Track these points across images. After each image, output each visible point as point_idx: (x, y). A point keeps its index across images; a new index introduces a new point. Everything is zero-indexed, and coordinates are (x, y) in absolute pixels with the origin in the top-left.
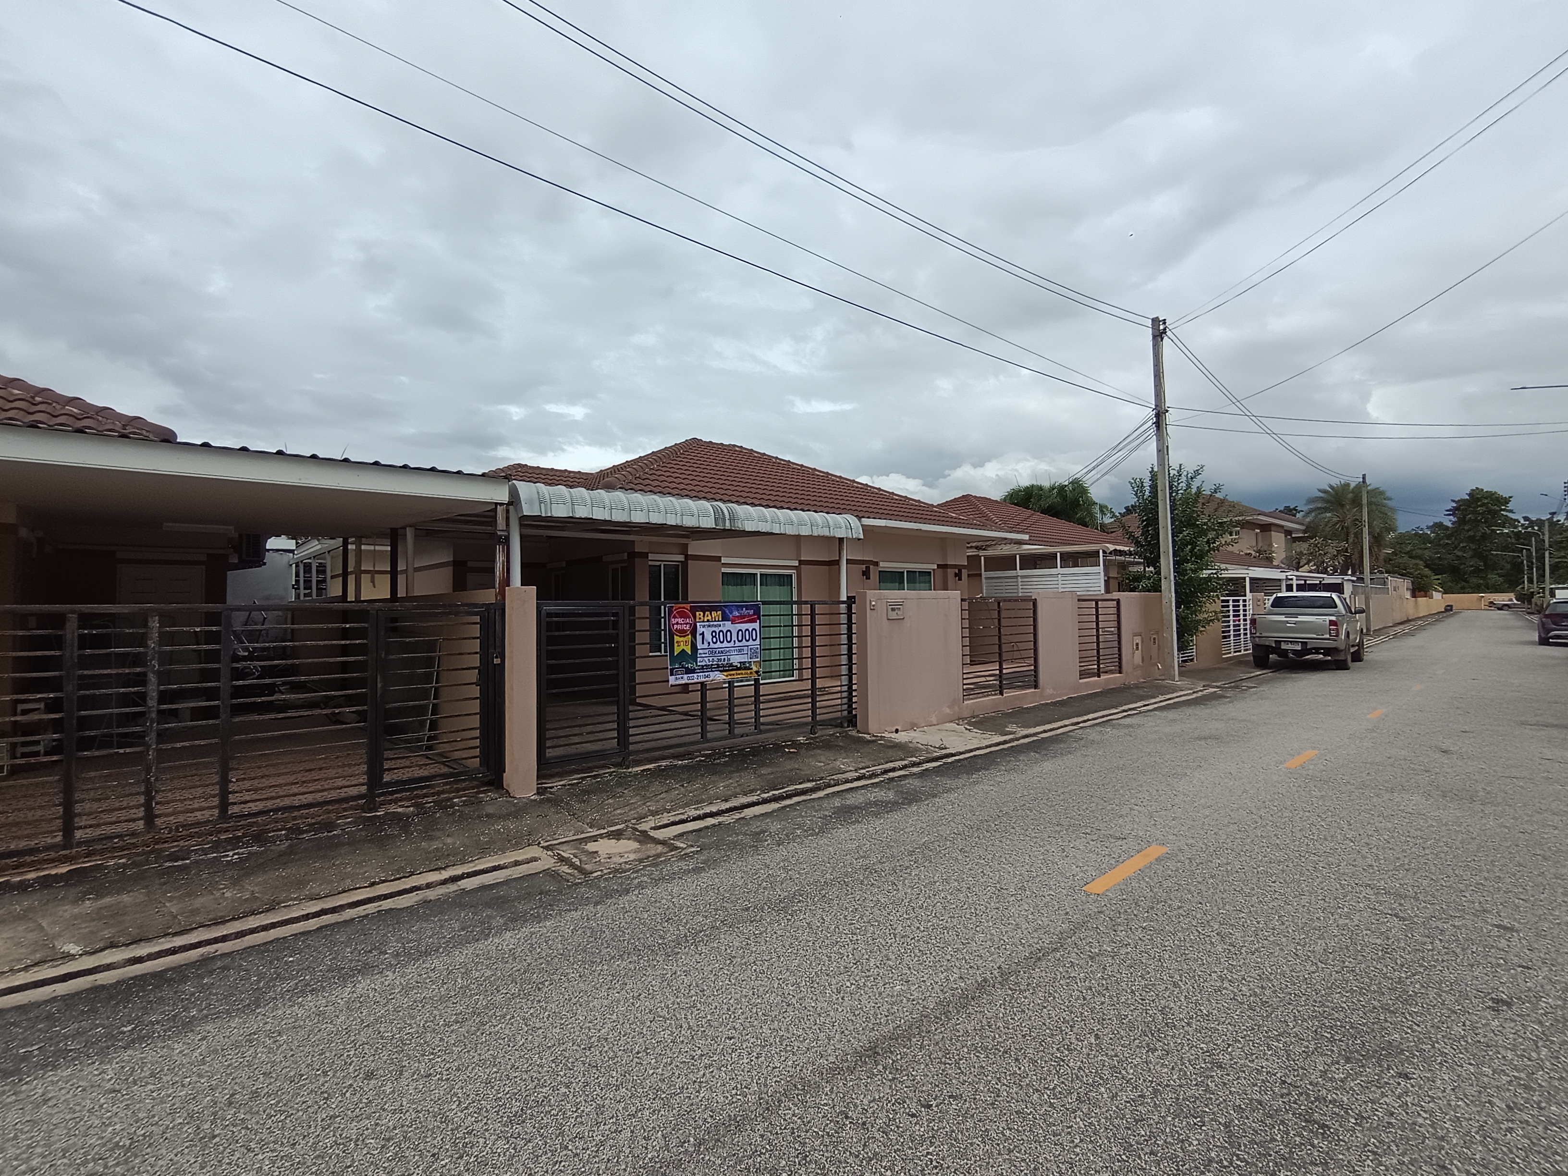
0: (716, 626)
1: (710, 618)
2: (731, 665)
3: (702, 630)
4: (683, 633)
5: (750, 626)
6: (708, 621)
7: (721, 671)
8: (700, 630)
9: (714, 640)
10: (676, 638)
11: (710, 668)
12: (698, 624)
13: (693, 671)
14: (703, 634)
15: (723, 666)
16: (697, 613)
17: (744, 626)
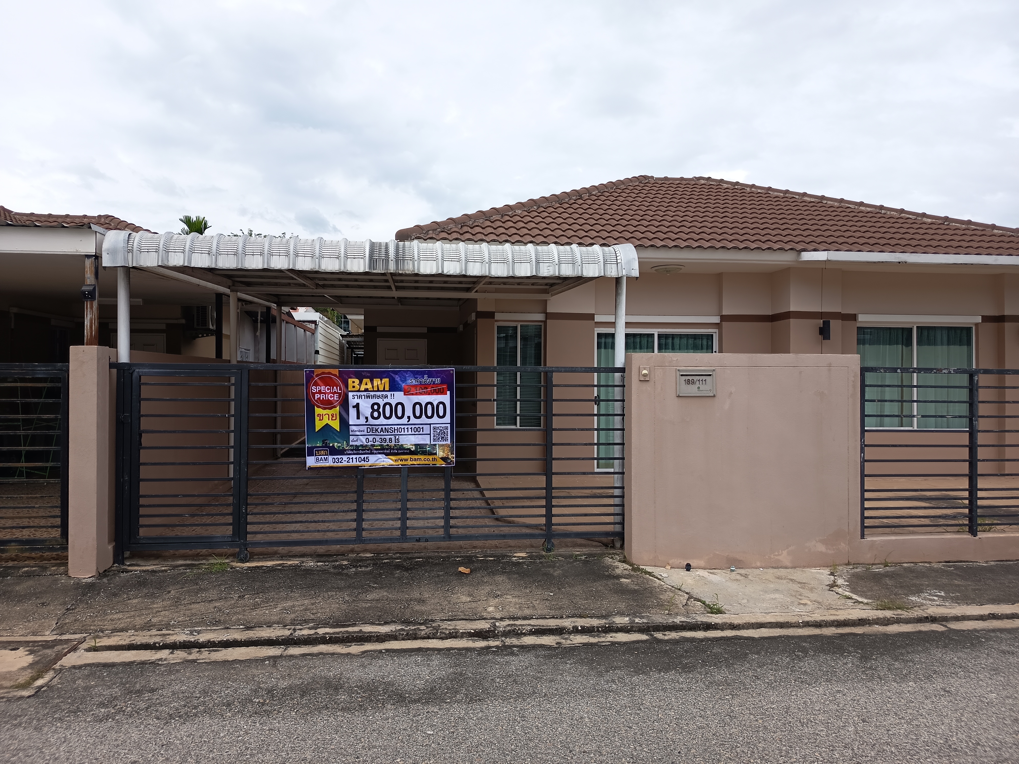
0: (379, 397)
1: (369, 386)
2: (401, 447)
3: (356, 401)
5: (435, 399)
6: (366, 390)
7: (387, 454)
9: (376, 414)
10: (318, 411)
11: (369, 450)
12: (350, 394)
13: (342, 452)
14: (357, 406)
16: (350, 381)
17: (424, 399)
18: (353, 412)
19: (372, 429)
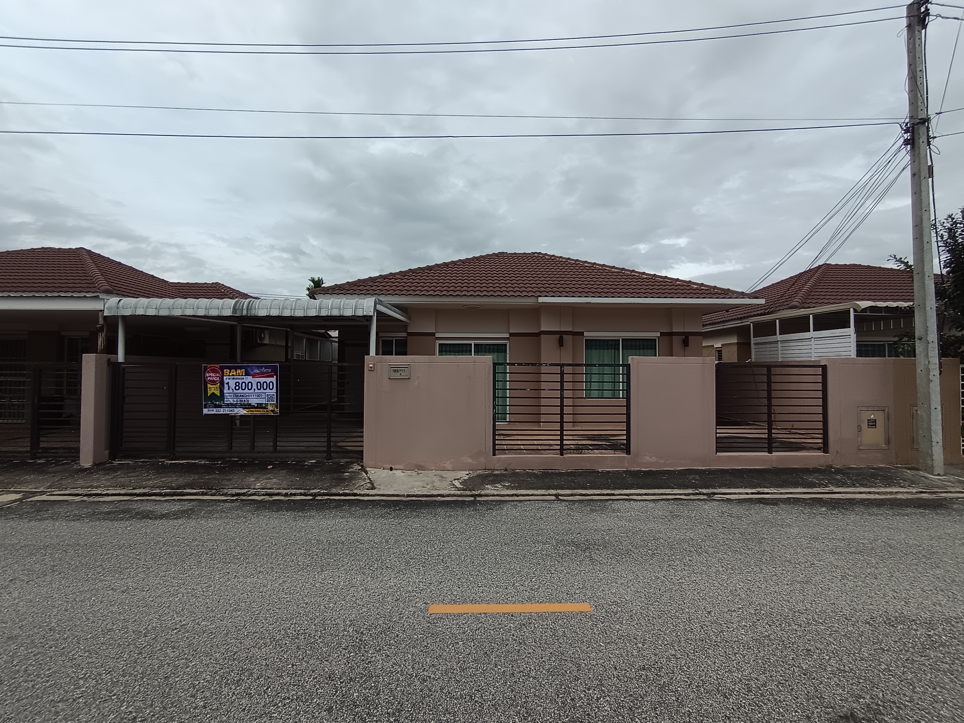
0: (239, 379)
1: (234, 373)
2: (250, 405)
3: (228, 381)
4: (213, 382)
5: (268, 380)
6: (233, 375)
7: (244, 408)
8: (226, 381)
9: (237, 388)
10: (209, 386)
11: (234, 406)
12: (225, 377)
13: (220, 406)
14: (228, 383)
15: (245, 405)
16: (225, 370)
17: (262, 380)
18: (226, 386)
19: (236, 395)
